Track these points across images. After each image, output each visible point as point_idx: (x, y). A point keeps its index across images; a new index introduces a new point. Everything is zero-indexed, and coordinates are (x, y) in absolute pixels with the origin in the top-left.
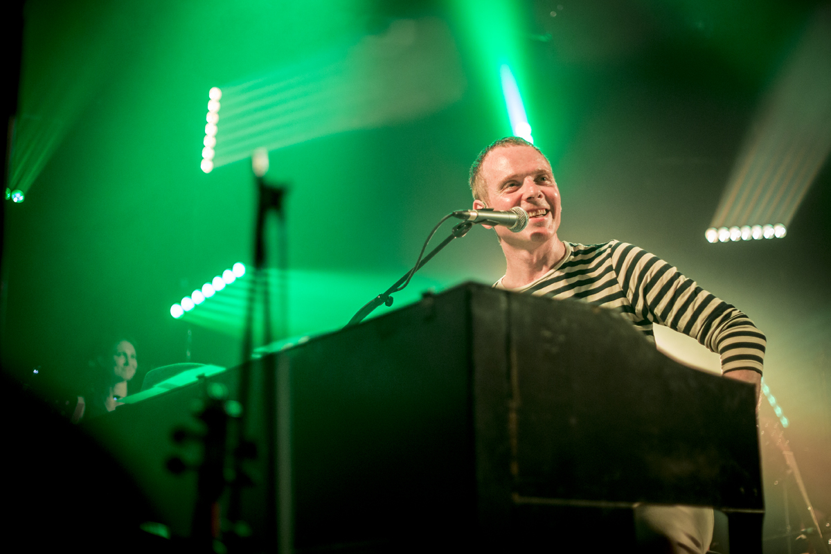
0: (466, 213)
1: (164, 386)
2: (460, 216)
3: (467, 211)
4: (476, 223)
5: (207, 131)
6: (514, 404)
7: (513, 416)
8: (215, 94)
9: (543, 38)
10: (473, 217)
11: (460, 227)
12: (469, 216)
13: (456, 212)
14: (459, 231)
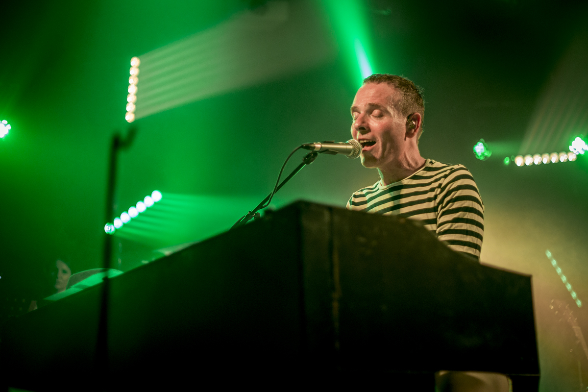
0: (312, 145)
1: (79, 287)
2: (308, 147)
3: (313, 144)
4: (321, 152)
5: (129, 91)
6: (336, 295)
7: (336, 305)
8: (135, 62)
9: (384, 12)
10: (318, 148)
11: (308, 156)
12: (314, 147)
13: (304, 144)
14: (308, 159)
